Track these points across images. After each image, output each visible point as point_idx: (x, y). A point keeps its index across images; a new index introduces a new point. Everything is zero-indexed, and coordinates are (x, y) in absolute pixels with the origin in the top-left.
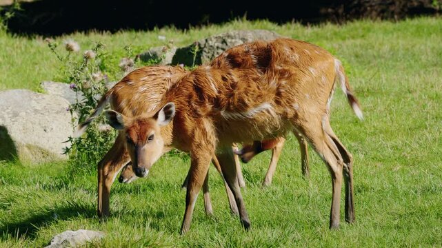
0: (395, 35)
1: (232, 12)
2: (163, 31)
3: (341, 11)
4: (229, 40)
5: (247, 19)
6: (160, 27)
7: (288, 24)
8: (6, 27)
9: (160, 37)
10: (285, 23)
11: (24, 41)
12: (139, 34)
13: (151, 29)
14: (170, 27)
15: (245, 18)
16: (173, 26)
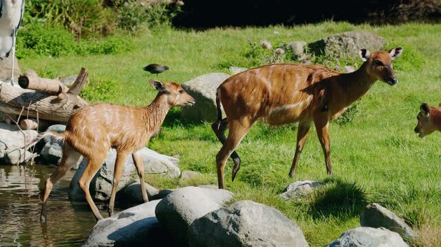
0: (437, 34)
1: (323, 16)
2: (276, 28)
3: (382, 14)
4: (344, 39)
5: (334, 21)
6: (274, 25)
7: (362, 25)
8: (171, 23)
9: (275, 32)
10: (359, 24)
11: (184, 33)
12: (260, 29)
13: (267, 26)
14: (281, 25)
15: (332, 20)
16: (283, 25)
